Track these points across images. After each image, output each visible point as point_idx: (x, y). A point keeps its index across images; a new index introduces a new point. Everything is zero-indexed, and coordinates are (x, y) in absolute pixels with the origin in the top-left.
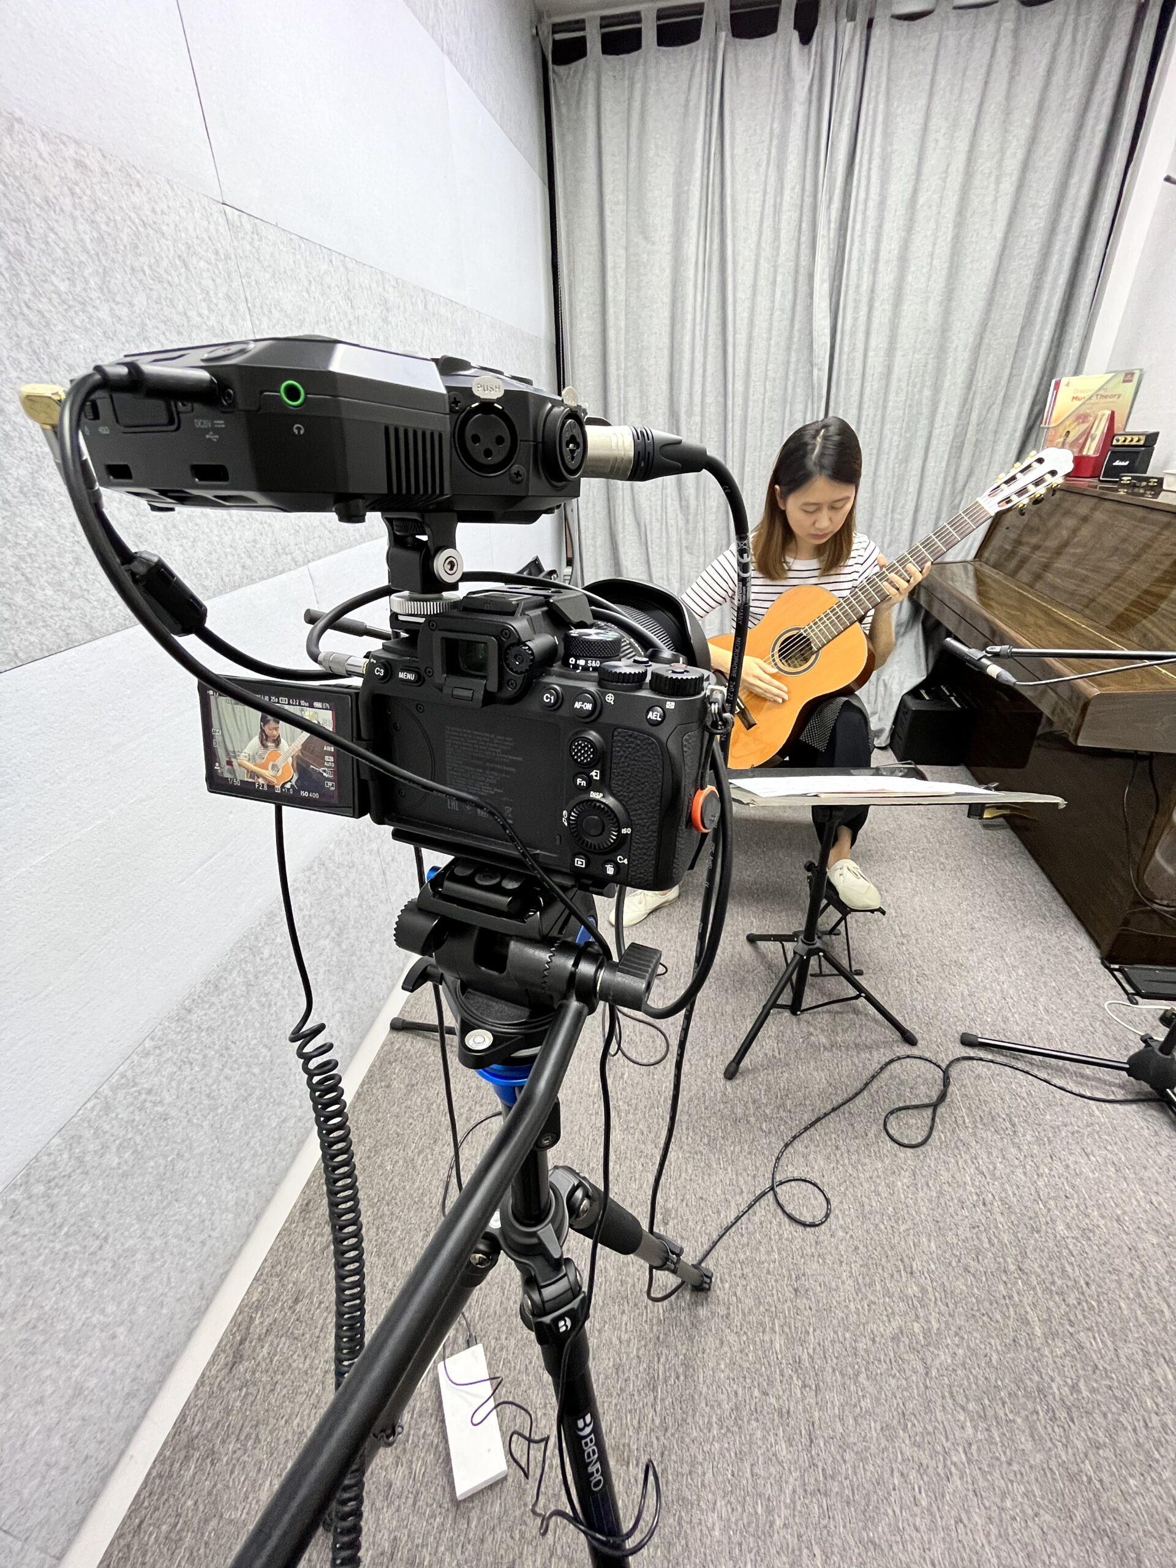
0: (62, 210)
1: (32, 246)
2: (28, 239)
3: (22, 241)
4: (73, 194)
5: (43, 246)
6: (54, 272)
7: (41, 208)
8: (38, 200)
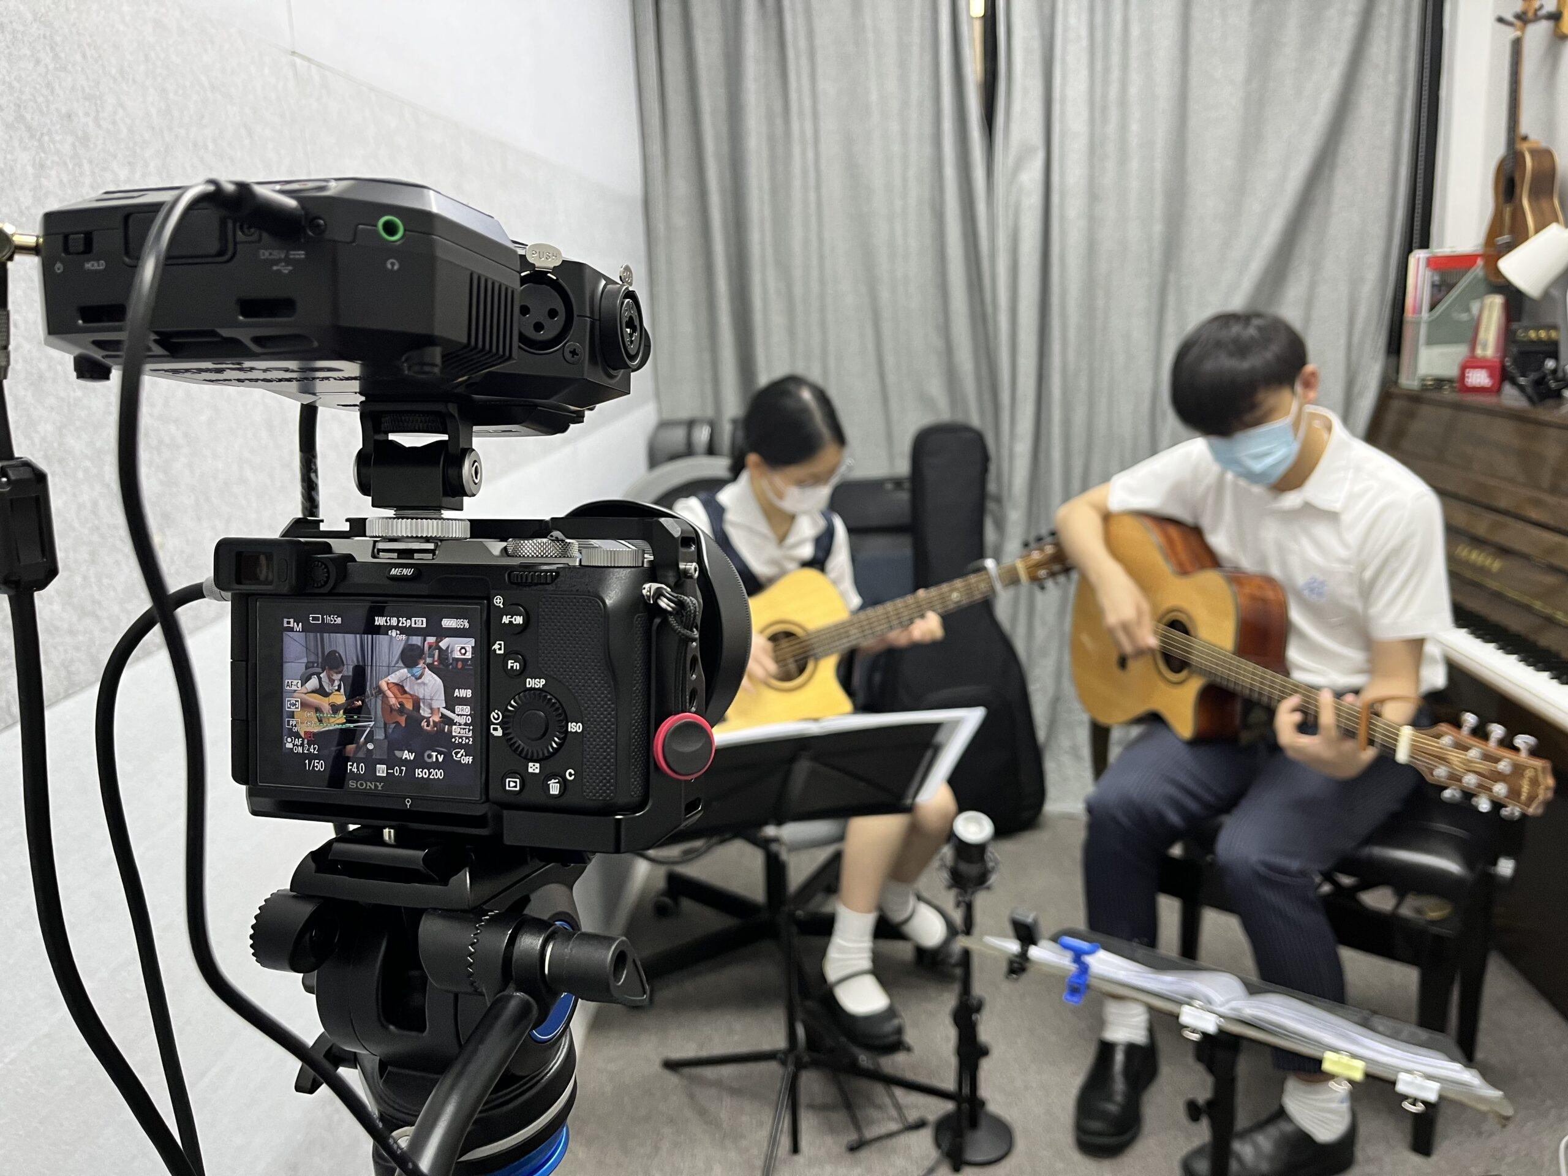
0: (134, 81)
1: (99, 126)
2: (96, 120)
3: (91, 124)
4: (147, 59)
5: (111, 127)
6: (115, 157)
7: (115, 80)
8: (114, 71)
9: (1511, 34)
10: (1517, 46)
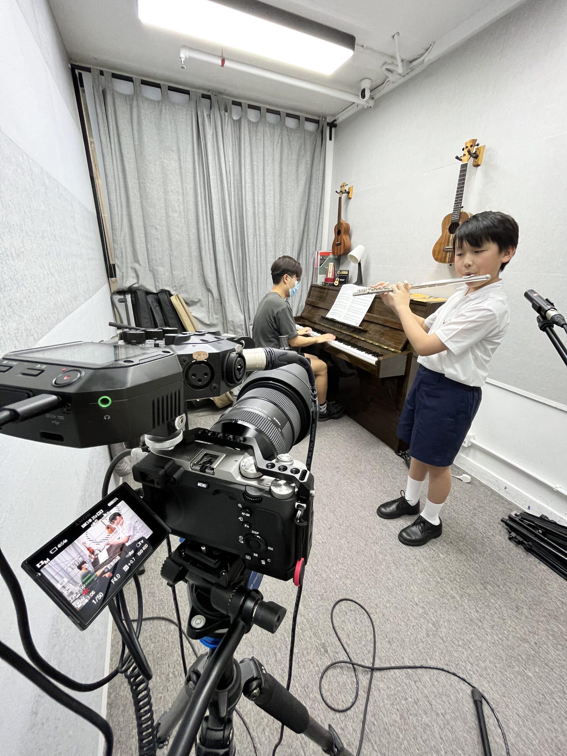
9: (338, 196)
10: (340, 198)
